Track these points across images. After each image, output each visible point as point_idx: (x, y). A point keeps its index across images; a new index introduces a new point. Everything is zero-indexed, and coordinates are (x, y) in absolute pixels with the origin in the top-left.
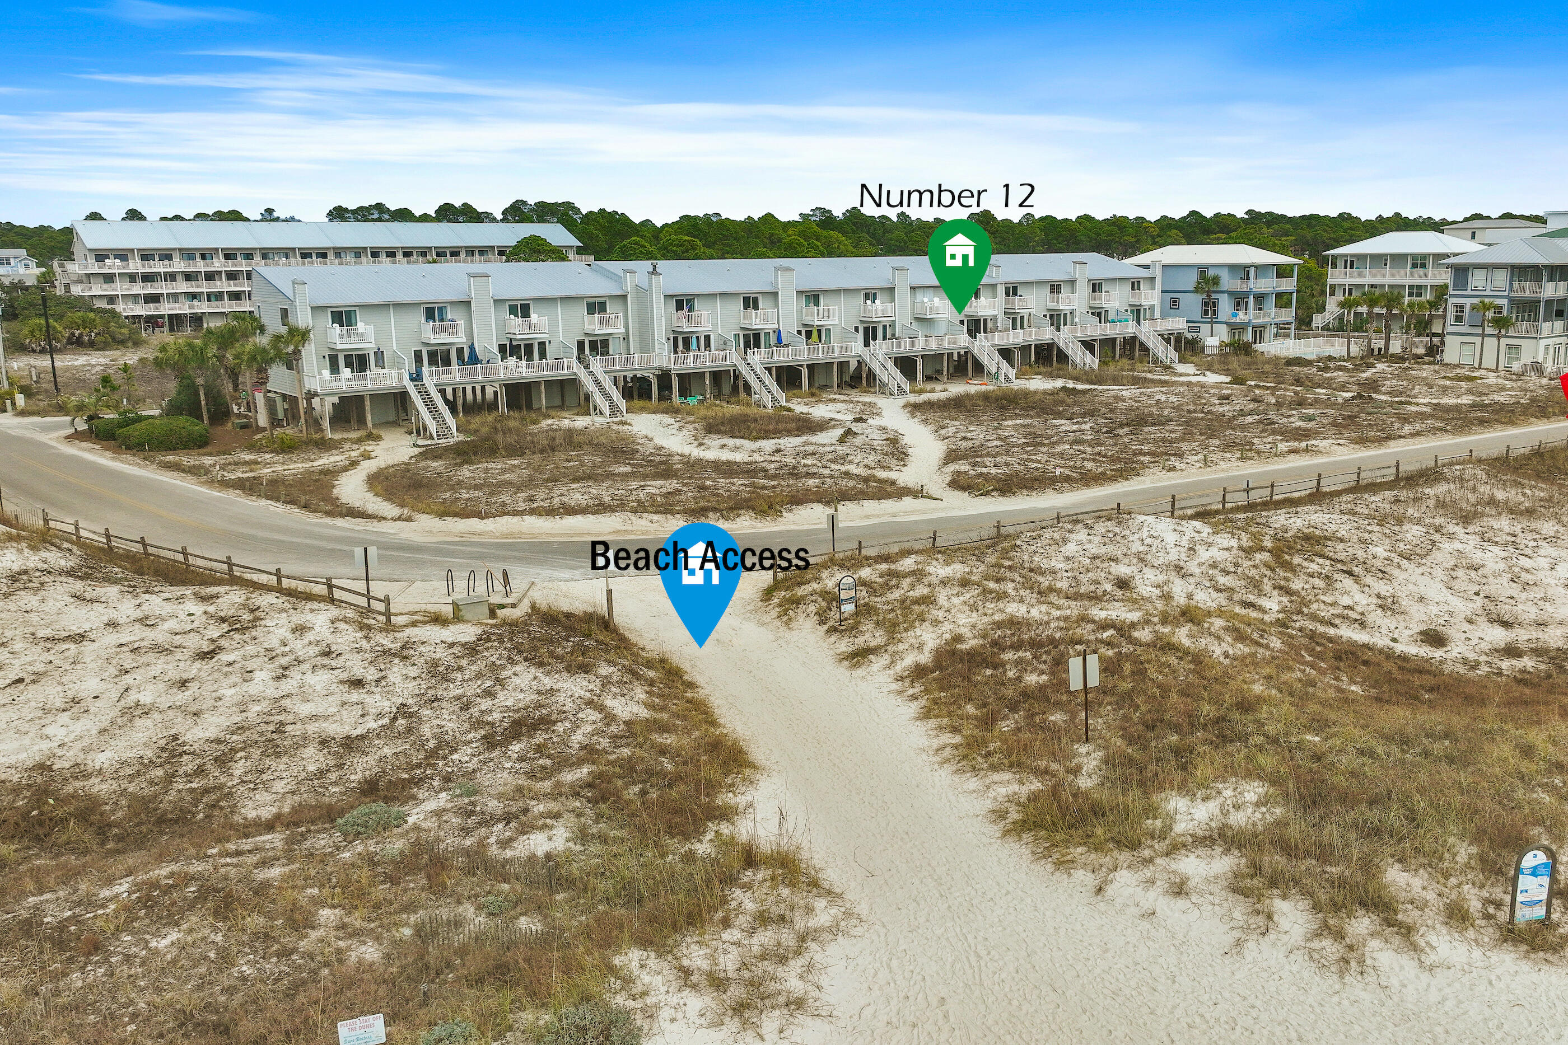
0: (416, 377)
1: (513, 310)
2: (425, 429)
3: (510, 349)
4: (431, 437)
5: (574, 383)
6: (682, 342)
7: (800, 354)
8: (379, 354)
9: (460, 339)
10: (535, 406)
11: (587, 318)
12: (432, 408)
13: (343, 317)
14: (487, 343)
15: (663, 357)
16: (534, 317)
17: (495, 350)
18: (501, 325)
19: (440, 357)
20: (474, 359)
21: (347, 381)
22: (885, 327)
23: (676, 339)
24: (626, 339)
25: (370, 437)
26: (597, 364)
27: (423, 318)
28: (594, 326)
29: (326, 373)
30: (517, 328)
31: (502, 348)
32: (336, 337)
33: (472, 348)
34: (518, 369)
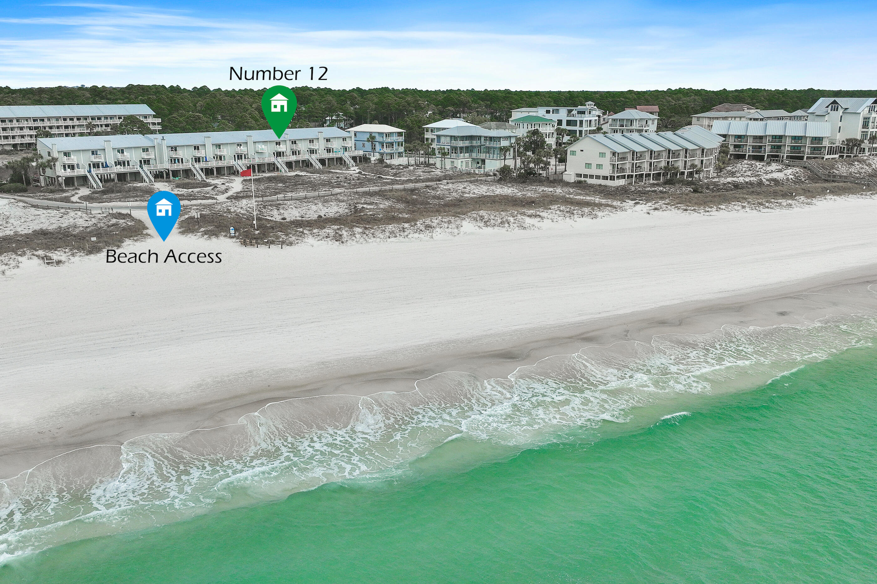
0: (90, 172)
1: (118, 151)
2: (93, 186)
3: (118, 163)
4: (95, 189)
5: (139, 173)
6: (173, 160)
7: (213, 164)
8: (78, 165)
9: (103, 160)
10: (127, 180)
11: (142, 153)
12: (95, 181)
13: (67, 154)
14: (111, 161)
15: (166, 165)
16: (125, 153)
17: (113, 163)
18: (115, 156)
19: (96, 165)
20: (107, 166)
21: (69, 173)
22: (245, 155)
23: (171, 160)
24: (155, 159)
25: (76, 189)
26: (145, 167)
27: (91, 154)
28: (145, 156)
29: (63, 170)
30: (120, 156)
31: (115, 162)
32: (66, 160)
33: (106, 163)
34: (120, 169)
